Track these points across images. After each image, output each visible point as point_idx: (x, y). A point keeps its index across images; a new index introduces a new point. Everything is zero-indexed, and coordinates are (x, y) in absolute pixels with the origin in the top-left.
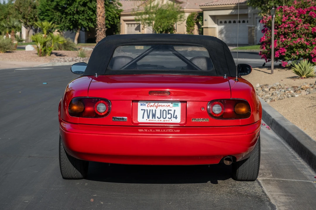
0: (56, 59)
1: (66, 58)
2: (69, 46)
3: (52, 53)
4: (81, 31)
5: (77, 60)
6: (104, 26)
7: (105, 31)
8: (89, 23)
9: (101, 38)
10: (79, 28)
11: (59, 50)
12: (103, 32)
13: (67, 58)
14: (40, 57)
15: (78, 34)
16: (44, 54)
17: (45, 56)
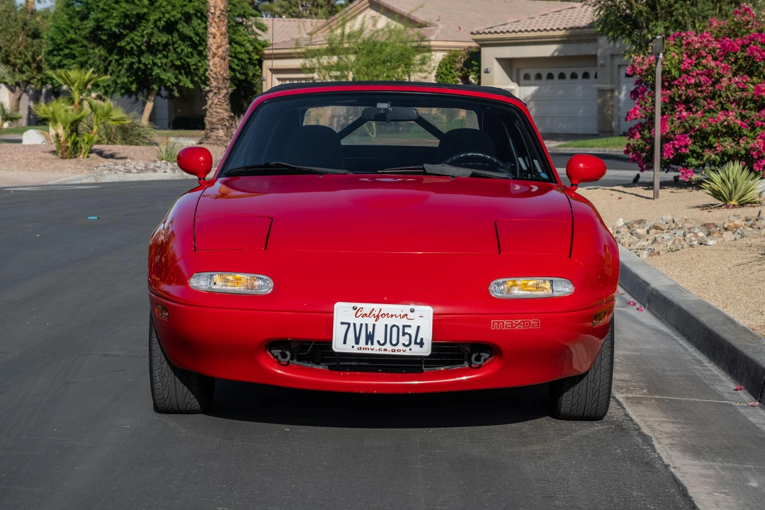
0: (105, 166)
1: (131, 164)
2: (136, 132)
3: (91, 152)
4: (159, 98)
5: (158, 167)
6: (226, 81)
7: (227, 96)
8: (180, 77)
9: (217, 112)
10: (153, 89)
11: (108, 143)
12: (223, 97)
13: (134, 163)
14: (62, 161)
15: (149, 106)
16: (73, 153)
17: (75, 157)
